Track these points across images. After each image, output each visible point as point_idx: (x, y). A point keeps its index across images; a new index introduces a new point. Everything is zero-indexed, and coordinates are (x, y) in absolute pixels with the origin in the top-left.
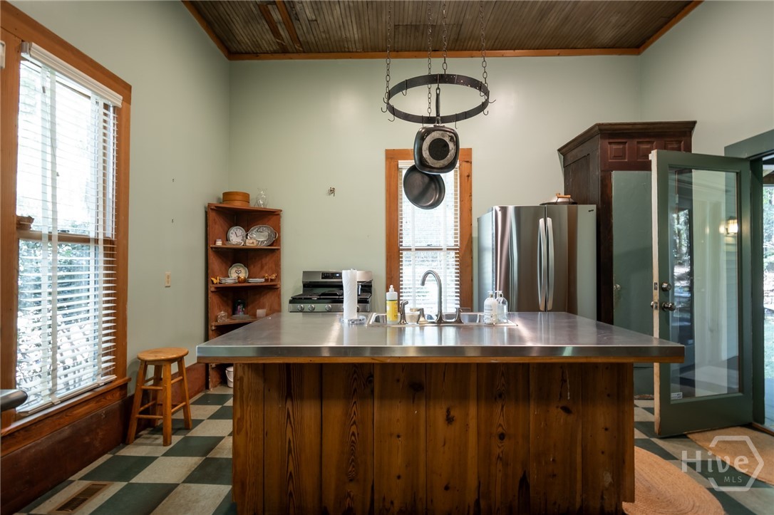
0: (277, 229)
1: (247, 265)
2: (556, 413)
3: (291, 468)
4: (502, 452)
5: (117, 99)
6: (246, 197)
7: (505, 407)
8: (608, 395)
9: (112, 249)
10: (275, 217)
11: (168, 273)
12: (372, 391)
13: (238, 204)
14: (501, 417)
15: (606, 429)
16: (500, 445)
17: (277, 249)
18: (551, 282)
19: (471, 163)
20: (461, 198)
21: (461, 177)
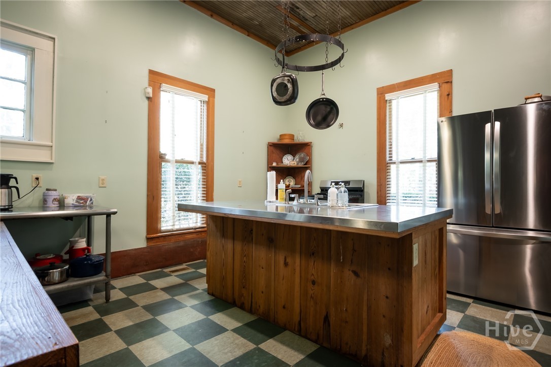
1: (294, 178)
2: (348, 274)
3: (224, 274)
4: (314, 293)
5: (205, 98)
6: (292, 137)
7: (315, 263)
8: (389, 269)
9: (205, 167)
10: (308, 147)
11: (240, 180)
12: (252, 239)
13: (287, 141)
14: (314, 269)
15: (387, 297)
16: (313, 288)
17: (309, 167)
18: (497, 185)
19: (451, 82)
20: (441, 115)
21: (441, 97)
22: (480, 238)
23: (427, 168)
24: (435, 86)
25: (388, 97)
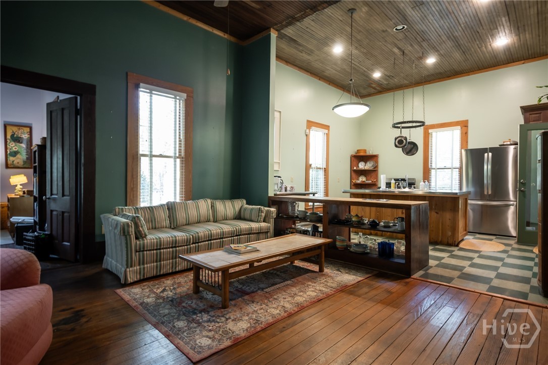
0: (377, 162)
1: (365, 176)
2: (433, 214)
5: (326, 131)
6: (365, 151)
9: (325, 170)
10: (376, 158)
11: (339, 178)
13: (362, 154)
15: (450, 219)
17: (377, 170)
18: (490, 182)
19: (467, 126)
20: (462, 148)
21: (462, 133)
22: (482, 205)
23: (453, 172)
24: (459, 127)
25: (430, 131)
